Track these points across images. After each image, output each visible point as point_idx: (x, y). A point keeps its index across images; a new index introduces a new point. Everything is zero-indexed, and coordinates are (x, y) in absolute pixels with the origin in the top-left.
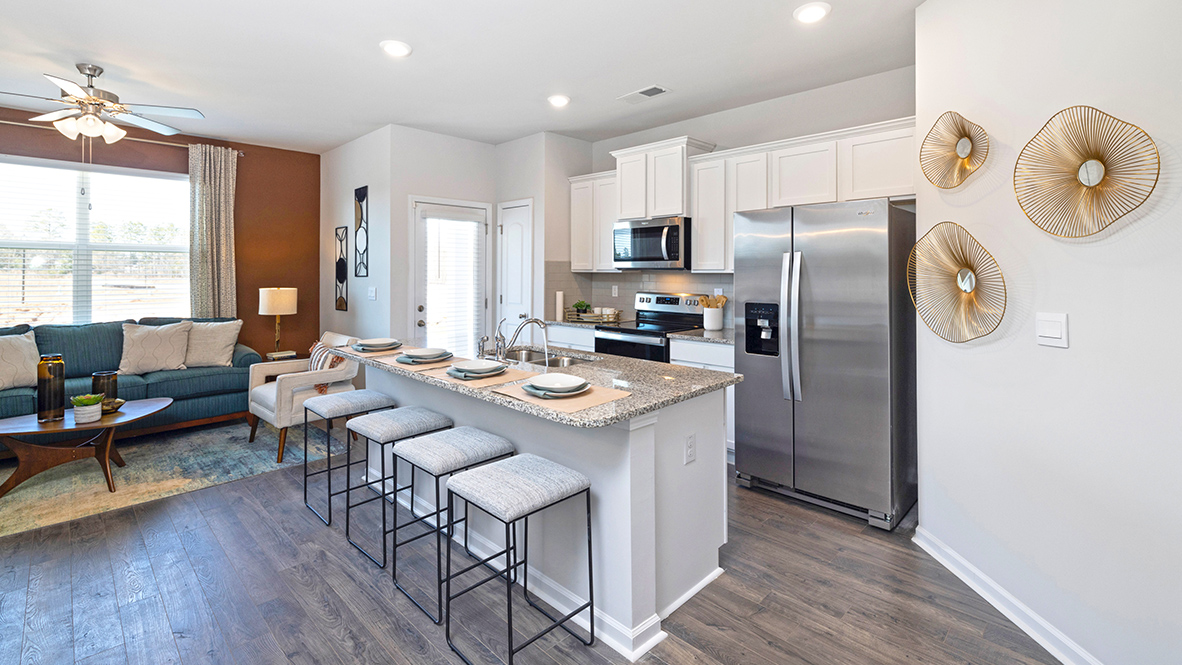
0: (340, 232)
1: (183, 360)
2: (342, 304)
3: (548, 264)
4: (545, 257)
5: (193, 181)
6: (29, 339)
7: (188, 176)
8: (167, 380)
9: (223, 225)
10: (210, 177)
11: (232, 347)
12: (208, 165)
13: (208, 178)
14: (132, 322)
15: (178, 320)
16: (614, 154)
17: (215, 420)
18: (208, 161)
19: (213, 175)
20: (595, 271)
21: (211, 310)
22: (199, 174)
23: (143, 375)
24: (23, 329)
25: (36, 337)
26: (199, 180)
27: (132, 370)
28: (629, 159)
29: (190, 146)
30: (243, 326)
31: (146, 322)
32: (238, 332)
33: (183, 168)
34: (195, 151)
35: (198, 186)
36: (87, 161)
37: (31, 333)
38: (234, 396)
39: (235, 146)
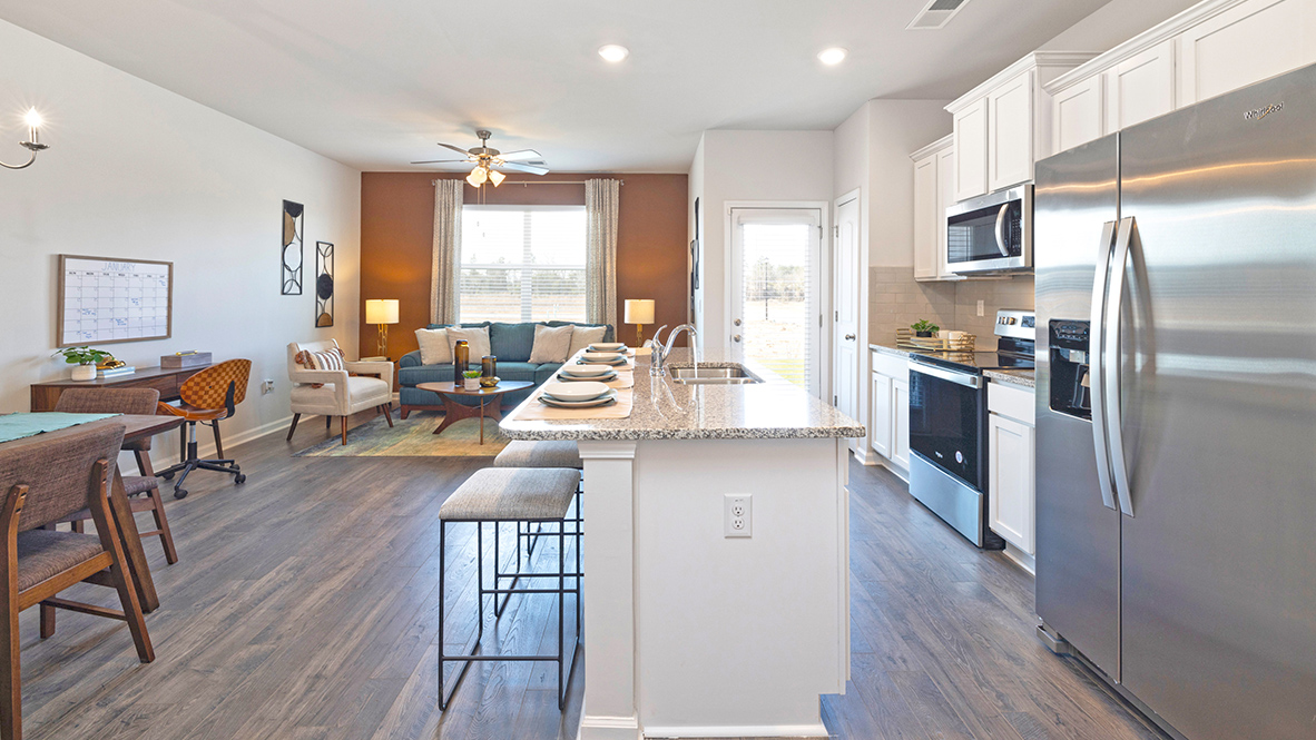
1: (565, 356)
3: (873, 271)
4: (870, 262)
5: (587, 210)
6: (485, 331)
7: (584, 207)
9: (607, 245)
10: (600, 205)
12: (597, 195)
13: (597, 206)
14: (542, 323)
16: (950, 108)
18: (597, 192)
20: (938, 279)
21: (599, 318)
22: (591, 204)
23: (541, 365)
24: (485, 324)
25: (489, 330)
26: (591, 208)
27: (537, 360)
28: (966, 111)
29: (586, 182)
30: (609, 330)
31: (551, 324)
33: (581, 201)
34: (589, 184)
35: (591, 214)
36: (481, 203)
37: (488, 327)
39: (618, 176)
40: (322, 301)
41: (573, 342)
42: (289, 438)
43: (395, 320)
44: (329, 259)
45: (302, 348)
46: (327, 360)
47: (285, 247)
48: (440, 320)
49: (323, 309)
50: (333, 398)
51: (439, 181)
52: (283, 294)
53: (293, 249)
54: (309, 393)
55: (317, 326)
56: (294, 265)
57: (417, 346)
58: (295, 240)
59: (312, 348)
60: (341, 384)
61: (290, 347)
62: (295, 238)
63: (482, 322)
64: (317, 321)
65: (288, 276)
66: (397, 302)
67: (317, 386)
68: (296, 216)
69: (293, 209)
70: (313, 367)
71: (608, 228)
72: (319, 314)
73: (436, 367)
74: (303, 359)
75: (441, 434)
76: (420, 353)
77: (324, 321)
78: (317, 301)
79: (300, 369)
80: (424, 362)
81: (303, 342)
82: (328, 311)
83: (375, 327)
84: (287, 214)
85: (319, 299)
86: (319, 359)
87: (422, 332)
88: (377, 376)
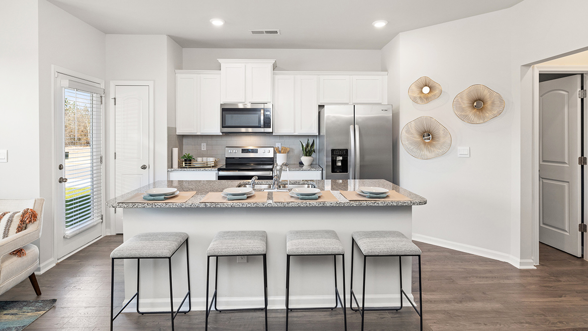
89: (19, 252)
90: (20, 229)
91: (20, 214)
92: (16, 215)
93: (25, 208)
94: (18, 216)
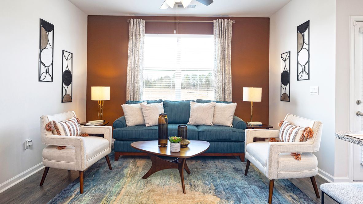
0: (284, 56)
1: (212, 121)
2: (286, 98)
5: (215, 37)
6: (161, 105)
7: (213, 35)
8: (206, 131)
9: (226, 57)
10: (222, 35)
11: (232, 117)
12: (221, 29)
13: (221, 35)
14: (193, 101)
15: (209, 102)
17: (226, 155)
18: (221, 27)
19: (223, 33)
21: (222, 98)
22: (217, 33)
23: (197, 126)
24: (160, 101)
25: (164, 105)
26: (217, 36)
27: (193, 123)
29: (214, 21)
30: (237, 106)
31: (199, 101)
32: (235, 109)
33: (211, 32)
34: (216, 22)
35: (217, 40)
37: (162, 103)
38: (234, 143)
39: (232, 18)
40: (66, 87)
41: (216, 112)
42: (41, 184)
43: (108, 98)
44: (70, 62)
45: (51, 119)
46: (69, 127)
47: (41, 50)
48: (132, 98)
49: (66, 91)
50: (74, 157)
51: (132, 20)
52: (40, 81)
53: (47, 52)
54: (55, 152)
55: (62, 102)
56: (48, 63)
57: (123, 114)
58: (48, 46)
59: (58, 118)
60: (80, 147)
61: (42, 118)
62: (48, 45)
63: (157, 100)
64: (62, 99)
65: (43, 69)
66: (109, 88)
67: (61, 148)
68: (49, 31)
69: (47, 26)
70: (59, 134)
71: (226, 47)
72: (64, 94)
73: (136, 128)
74: (52, 128)
75: (148, 179)
76: (125, 119)
77: (67, 99)
78: (62, 87)
79: (49, 135)
80: (128, 124)
81: (52, 114)
82: (69, 92)
83: (96, 102)
84: (43, 29)
85: (64, 85)
86: (63, 126)
87: (125, 106)
88: (102, 136)
89: (296, 155)
90: (302, 140)
91: (303, 129)
92: (301, 129)
93: (307, 126)
94: (301, 130)
